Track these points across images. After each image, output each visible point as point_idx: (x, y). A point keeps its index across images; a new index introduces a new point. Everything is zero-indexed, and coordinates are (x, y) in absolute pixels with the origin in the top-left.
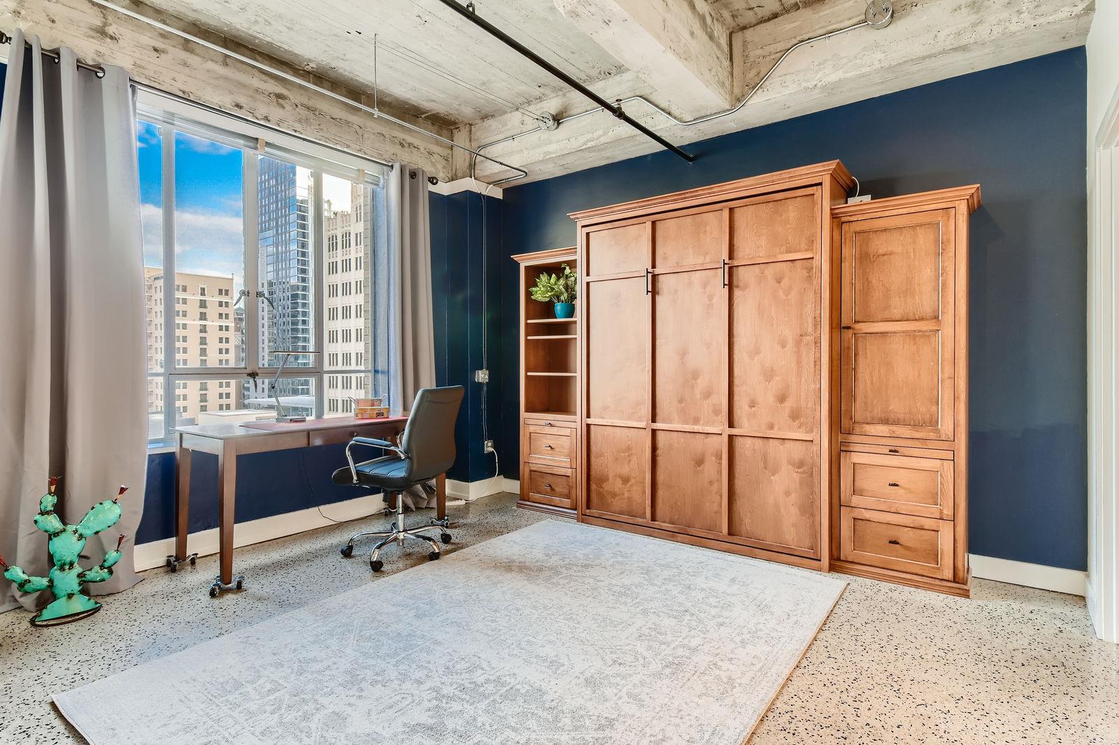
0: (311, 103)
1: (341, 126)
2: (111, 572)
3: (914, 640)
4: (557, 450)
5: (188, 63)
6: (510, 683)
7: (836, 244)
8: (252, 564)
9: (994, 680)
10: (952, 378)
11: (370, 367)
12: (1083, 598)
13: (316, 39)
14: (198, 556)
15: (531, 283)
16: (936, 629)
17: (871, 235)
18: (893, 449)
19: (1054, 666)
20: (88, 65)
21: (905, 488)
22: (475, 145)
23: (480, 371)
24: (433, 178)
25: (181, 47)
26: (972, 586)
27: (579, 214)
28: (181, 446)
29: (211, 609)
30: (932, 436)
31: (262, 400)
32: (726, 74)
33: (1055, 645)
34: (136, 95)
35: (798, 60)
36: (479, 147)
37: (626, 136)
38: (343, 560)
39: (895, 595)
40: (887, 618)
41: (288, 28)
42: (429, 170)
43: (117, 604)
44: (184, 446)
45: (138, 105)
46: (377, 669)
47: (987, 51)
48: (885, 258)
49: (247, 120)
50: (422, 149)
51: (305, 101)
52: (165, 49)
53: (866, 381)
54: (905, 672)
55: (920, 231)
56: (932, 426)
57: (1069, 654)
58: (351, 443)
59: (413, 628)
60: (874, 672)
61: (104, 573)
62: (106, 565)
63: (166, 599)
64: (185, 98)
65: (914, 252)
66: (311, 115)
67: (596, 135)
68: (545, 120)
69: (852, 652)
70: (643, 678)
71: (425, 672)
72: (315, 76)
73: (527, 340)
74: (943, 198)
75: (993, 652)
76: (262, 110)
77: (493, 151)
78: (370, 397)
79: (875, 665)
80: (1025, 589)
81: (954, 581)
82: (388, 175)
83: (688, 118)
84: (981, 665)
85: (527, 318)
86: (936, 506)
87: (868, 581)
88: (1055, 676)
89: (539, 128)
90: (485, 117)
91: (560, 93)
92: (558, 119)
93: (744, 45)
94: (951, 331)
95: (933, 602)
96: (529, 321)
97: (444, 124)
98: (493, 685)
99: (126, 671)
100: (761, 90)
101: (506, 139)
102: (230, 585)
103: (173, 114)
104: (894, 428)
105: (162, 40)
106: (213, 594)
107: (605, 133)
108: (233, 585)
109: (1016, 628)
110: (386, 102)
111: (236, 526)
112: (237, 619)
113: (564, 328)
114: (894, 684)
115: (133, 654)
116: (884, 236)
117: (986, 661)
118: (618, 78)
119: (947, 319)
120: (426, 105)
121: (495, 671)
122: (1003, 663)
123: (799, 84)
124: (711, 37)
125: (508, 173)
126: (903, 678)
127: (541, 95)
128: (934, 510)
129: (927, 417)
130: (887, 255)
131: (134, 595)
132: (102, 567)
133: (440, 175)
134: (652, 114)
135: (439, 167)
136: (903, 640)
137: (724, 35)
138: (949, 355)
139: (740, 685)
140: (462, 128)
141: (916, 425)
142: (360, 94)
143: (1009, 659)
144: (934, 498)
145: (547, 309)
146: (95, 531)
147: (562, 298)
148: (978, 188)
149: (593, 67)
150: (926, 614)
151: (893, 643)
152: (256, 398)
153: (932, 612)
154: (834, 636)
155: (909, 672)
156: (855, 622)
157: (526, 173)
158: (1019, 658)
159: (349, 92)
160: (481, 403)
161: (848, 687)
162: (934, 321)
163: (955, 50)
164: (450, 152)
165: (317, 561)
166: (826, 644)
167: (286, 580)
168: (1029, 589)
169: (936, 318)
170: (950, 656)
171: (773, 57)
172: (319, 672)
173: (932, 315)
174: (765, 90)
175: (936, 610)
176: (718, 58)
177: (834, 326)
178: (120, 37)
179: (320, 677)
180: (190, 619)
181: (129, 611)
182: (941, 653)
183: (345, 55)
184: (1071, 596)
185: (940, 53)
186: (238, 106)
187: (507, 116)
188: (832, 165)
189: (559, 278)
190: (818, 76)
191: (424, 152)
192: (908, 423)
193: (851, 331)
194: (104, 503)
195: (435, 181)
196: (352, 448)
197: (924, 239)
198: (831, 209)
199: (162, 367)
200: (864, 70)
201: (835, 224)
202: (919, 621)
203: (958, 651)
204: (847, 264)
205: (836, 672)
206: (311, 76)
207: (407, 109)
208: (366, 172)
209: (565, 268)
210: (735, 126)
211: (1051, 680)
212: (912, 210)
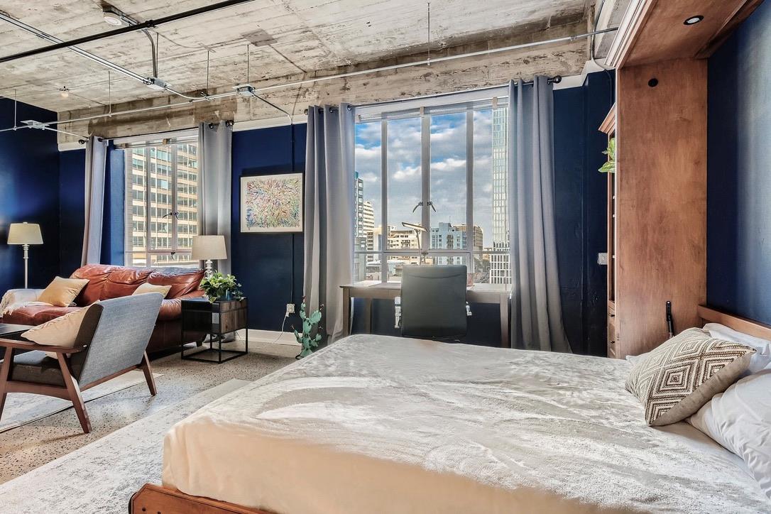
72: (451, 48)
159: (477, 45)
186: (403, 94)
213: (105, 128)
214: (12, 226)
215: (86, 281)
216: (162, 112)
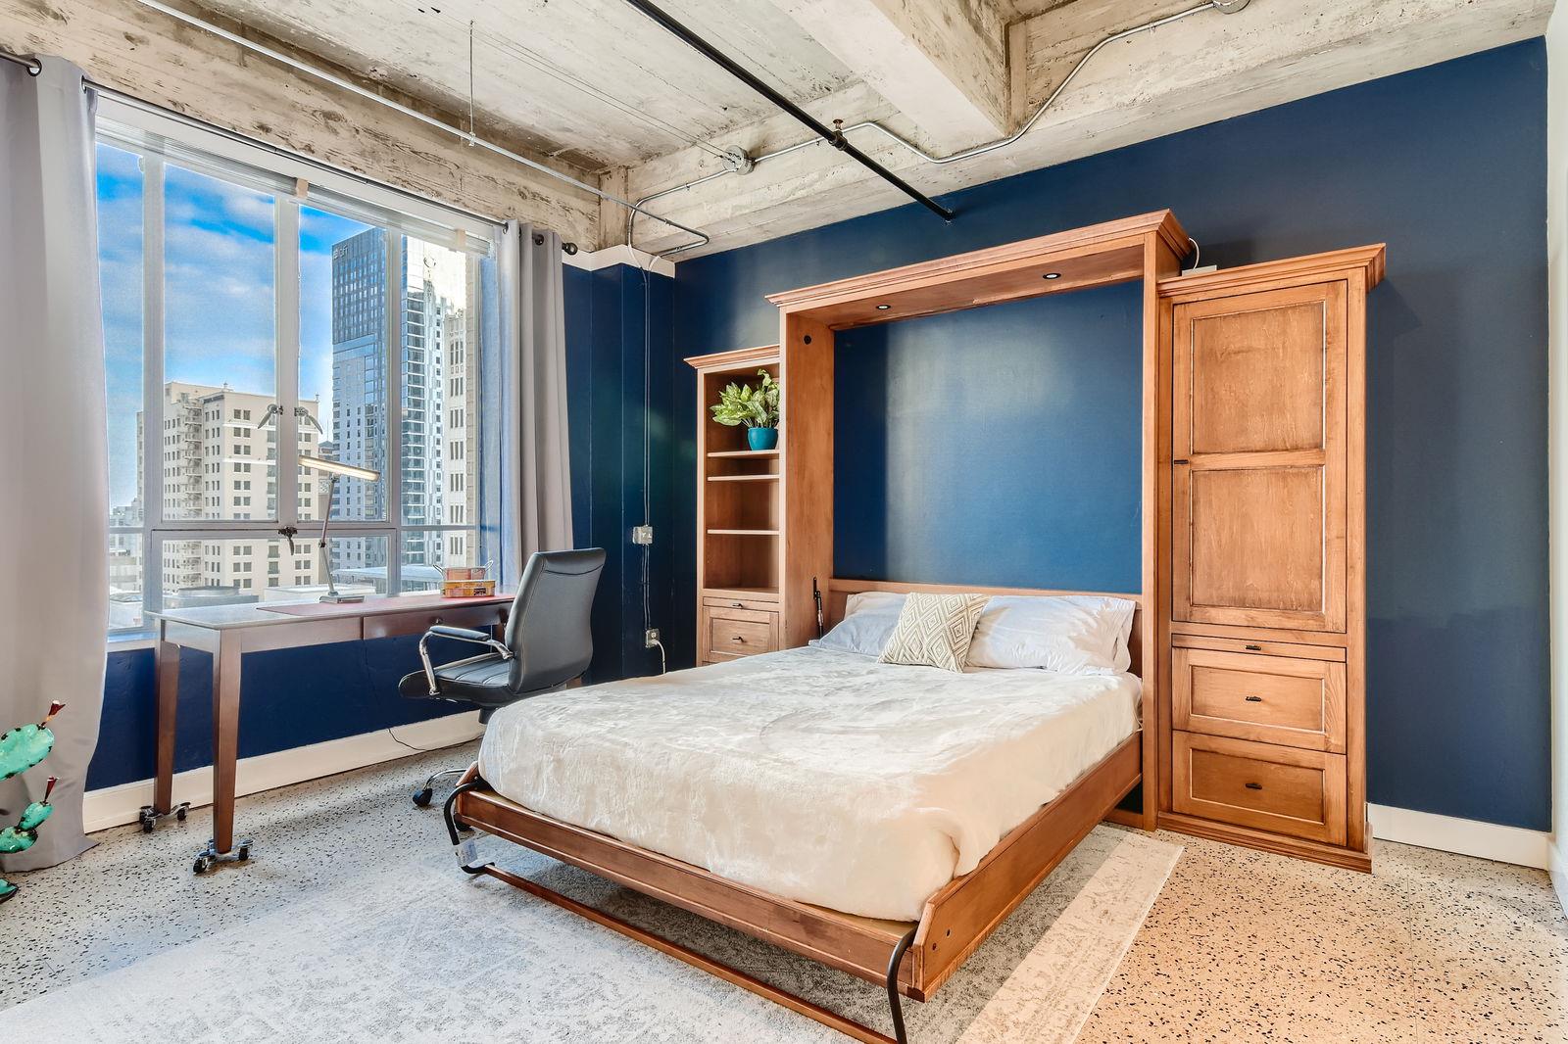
0: (380, 129)
1: (428, 165)
2: (33, 834)
3: (1290, 944)
4: (749, 643)
5: (183, 61)
6: (644, 1023)
7: (1165, 338)
8: (274, 819)
9: (1422, 1014)
10: (1342, 537)
11: (474, 522)
12: (1545, 874)
13: (381, 29)
14: (190, 807)
15: (713, 398)
16: (1323, 925)
17: (1218, 322)
18: (1252, 644)
19: (1513, 989)
20: (16, 56)
21: (1271, 705)
22: (632, 197)
23: (639, 528)
24: (570, 245)
25: (170, 35)
26: (1373, 853)
27: (783, 296)
28: (163, 639)
29: (191, 894)
30: (1312, 624)
31: (358, 570)
32: (1000, 85)
33: (1512, 953)
34: (94, 106)
35: (1107, 63)
36: (639, 201)
37: (853, 180)
38: (416, 812)
39: (1257, 867)
40: (1245, 906)
41: (338, 10)
42: (564, 232)
43: (45, 885)
44: (168, 638)
45: (98, 120)
46: (432, 1000)
47: (1393, 44)
48: (1239, 357)
49: (276, 149)
50: (554, 203)
51: (372, 125)
52: (143, 37)
53: (1210, 543)
54: (1279, 1000)
55: (1291, 315)
56: (1311, 611)
57: (1535, 968)
58: (427, 634)
59: (502, 926)
60: (1231, 1000)
61: (23, 838)
62: (25, 825)
63: (123, 877)
64: (176, 111)
65: (1283, 347)
66: (379, 146)
67: (807, 180)
68: (733, 158)
69: (1194, 965)
70: (860, 1012)
71: (509, 1003)
73: (707, 483)
74: (1328, 266)
75: (1415, 966)
76: (303, 134)
77: (659, 206)
78: (474, 564)
79: (1230, 989)
80: (1455, 857)
81: (1348, 847)
82: (501, 238)
83: (944, 151)
84: (1398, 988)
85: (708, 450)
86: (1319, 732)
87: (1215, 846)
88: (1517, 1006)
89: (724, 172)
90: (647, 157)
91: (756, 119)
92: (752, 158)
93: (1026, 43)
94: (1340, 467)
95: (1316, 880)
96: (710, 455)
97: (586, 166)
98: (616, 1027)
99: (25, 1004)
100: (1052, 109)
101: (677, 188)
102: (229, 854)
103: (162, 138)
104: (1253, 613)
105: (141, 24)
106: (199, 869)
107: (822, 177)
108: (234, 854)
109: (1448, 923)
110: (497, 131)
111: (240, 763)
112: (228, 910)
113: (763, 464)
114: (1262, 1021)
115: (45, 974)
116: (1236, 325)
117: (1406, 980)
118: (840, 95)
119: (1335, 448)
120: (558, 136)
121: (623, 1001)
122: (1432, 984)
123: (1109, 99)
124: (977, 28)
125: (681, 238)
126: (1276, 1010)
127: (727, 122)
128: (1316, 738)
129: (1305, 598)
130: (1243, 352)
131: (77, 870)
132: (19, 829)
133: (582, 241)
134: (891, 147)
135: (581, 228)
136: (1272, 944)
137: (998, 26)
138: (1338, 504)
139: (1016, 1024)
140: (614, 174)
141: (1287, 609)
142: (457, 117)
143: (1442, 977)
144: (1315, 719)
145: (737, 436)
146: (7, 773)
147: (759, 420)
148: (1383, 249)
149: (804, 79)
150: (1306, 899)
151: (1258, 949)
152: (349, 568)
153: (1316, 897)
154: (1165, 938)
155: (1286, 1001)
156: (1196, 913)
157: (707, 238)
158: (1458, 977)
160: (640, 573)
161: (1188, 1028)
162: (1315, 451)
163: (1347, 42)
164: (597, 208)
165: (376, 814)
166: (1153, 951)
167: (320, 844)
168: (1460, 858)
169: (1318, 446)
170: (1349, 972)
171: (1070, 58)
172: (338, 1005)
173: (1311, 441)
174: (1059, 108)
175: (1321, 893)
176: (987, 59)
177: (1161, 460)
178: (70, 16)
179: (337, 1014)
180: (153, 912)
181: (60, 899)
182: (1334, 966)
183: (428, 54)
184: (1527, 870)
185: (1323, 48)
187: (678, 155)
188: (1158, 218)
189: (754, 390)
190: (1139, 86)
191: (557, 206)
192: (1275, 606)
193: (1187, 467)
194: (24, 728)
195: (572, 250)
196: (429, 642)
197: (1299, 329)
198: (1158, 285)
199: (141, 519)
200: (1207, 76)
201: (1163, 307)
202: (1296, 912)
203: (1359, 964)
204: (1182, 366)
205: (1170, 1001)
206: (381, 88)
207: (529, 142)
208: (467, 233)
209: (763, 377)
210: (1014, 166)
211: (1511, 1014)
212: (1282, 284)
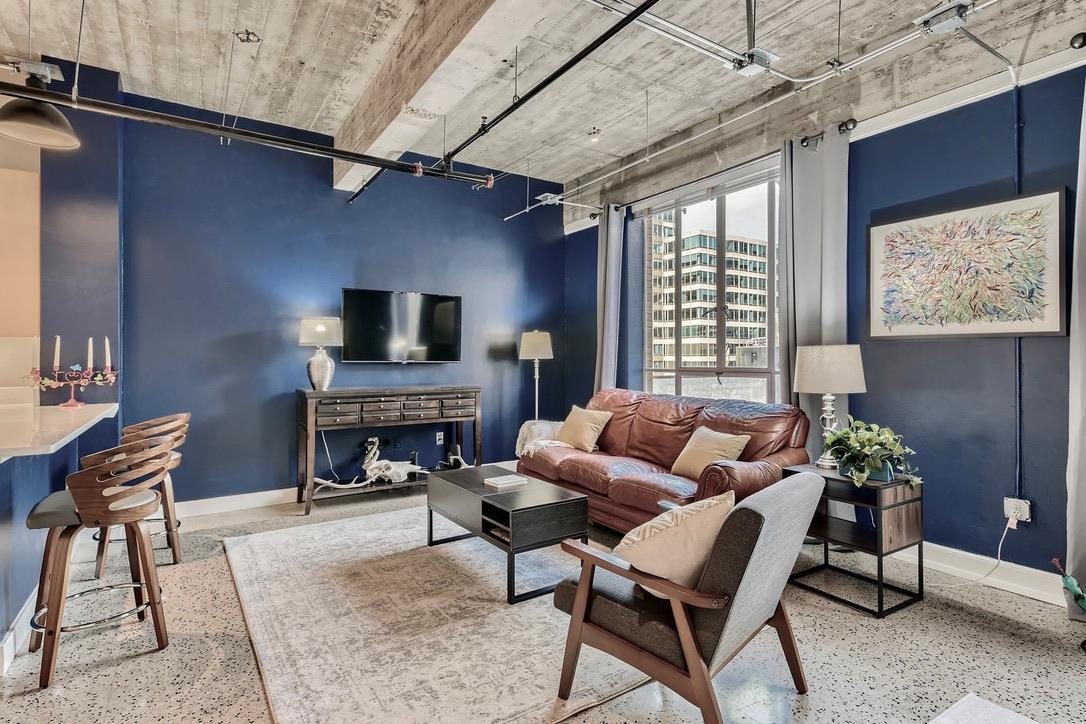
213: (621, 191)
214: (526, 336)
215: (609, 414)
216: (708, 144)
